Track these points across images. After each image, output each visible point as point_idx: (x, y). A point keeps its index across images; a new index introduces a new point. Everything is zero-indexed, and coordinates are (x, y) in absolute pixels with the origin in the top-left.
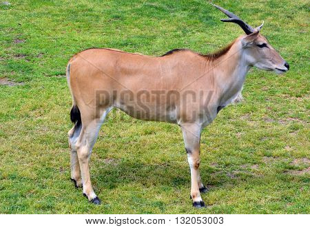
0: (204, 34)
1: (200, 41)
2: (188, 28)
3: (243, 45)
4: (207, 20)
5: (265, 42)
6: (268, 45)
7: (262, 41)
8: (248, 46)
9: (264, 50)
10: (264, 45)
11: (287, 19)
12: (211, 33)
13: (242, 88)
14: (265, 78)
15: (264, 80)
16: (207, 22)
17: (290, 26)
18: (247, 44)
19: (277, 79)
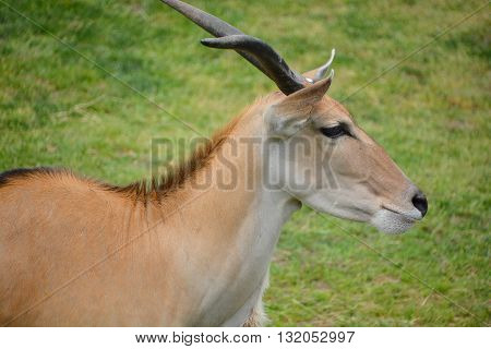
0: (114, 122)
1: (99, 147)
2: (55, 98)
3: (272, 127)
4: (125, 70)
5: (346, 119)
6: (354, 130)
7: (333, 113)
8: (290, 130)
9: (342, 143)
10: (343, 130)
11: (405, 81)
12: (139, 117)
13: (266, 284)
14: (327, 284)
15: (324, 292)
16: (127, 78)
17: (416, 103)
18: (287, 124)
19: (369, 289)
